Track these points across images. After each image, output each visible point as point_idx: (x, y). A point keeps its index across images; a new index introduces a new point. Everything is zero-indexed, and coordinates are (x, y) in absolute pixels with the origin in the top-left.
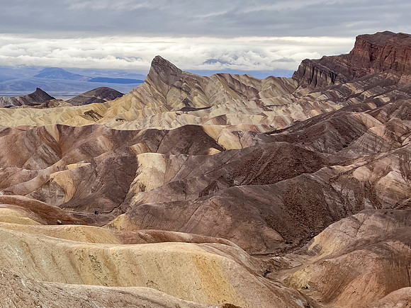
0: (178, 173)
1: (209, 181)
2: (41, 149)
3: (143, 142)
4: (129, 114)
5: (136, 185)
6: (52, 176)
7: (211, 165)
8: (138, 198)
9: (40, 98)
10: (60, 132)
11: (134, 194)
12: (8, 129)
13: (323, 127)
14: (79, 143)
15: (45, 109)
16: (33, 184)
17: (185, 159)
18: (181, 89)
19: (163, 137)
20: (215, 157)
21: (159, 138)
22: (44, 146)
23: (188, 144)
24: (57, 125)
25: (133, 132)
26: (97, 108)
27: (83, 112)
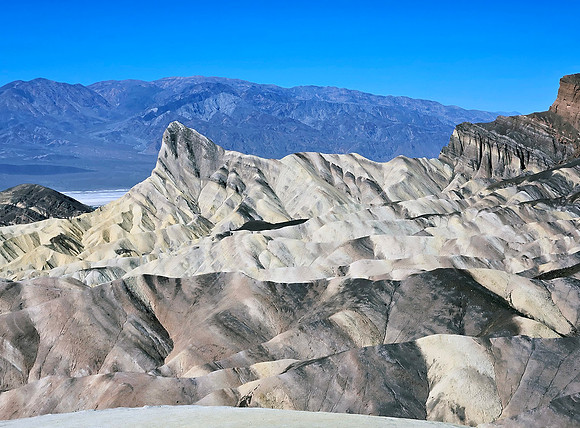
3: (355, 308)
5: (439, 406)
10: (154, 290)
18: (223, 184)
19: (391, 295)
21: (385, 298)
22: (135, 322)
23: (456, 309)
24: (145, 276)
25: (314, 287)
26: (68, 230)
27: (45, 239)
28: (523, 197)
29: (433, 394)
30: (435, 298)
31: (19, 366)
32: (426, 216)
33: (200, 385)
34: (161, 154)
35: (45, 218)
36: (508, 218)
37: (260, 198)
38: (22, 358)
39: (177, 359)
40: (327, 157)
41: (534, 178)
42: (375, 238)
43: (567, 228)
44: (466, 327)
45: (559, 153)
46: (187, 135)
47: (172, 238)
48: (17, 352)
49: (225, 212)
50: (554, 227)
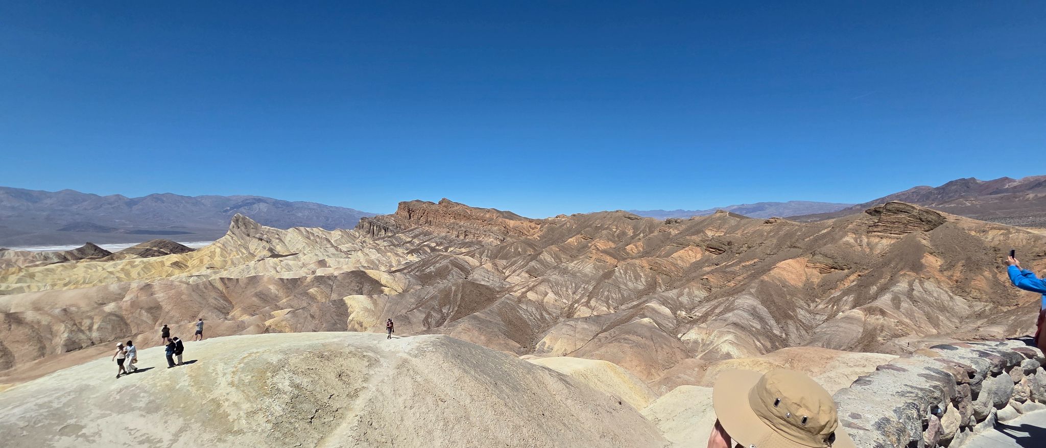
0: (386, 308)
1: (425, 312)
2: (212, 301)
3: (318, 287)
4: (218, 262)
5: (352, 322)
6: (267, 323)
13: (447, 267)
17: (387, 297)
18: (262, 240)
21: (331, 283)
22: (214, 298)
23: (360, 285)
24: (220, 278)
25: (301, 280)
26: (180, 259)
27: (168, 263)
28: (385, 244)
29: (350, 318)
30: (352, 281)
31: (150, 322)
32: (349, 251)
33: (246, 323)
34: (231, 227)
35: (167, 254)
36: (380, 252)
37: (279, 245)
38: (152, 318)
39: (236, 312)
40: (308, 229)
41: (389, 237)
42: (326, 260)
43: (401, 255)
44: (363, 292)
45: (398, 229)
46: (244, 219)
47: (235, 262)
48: (149, 315)
49: (262, 251)
50: (397, 255)
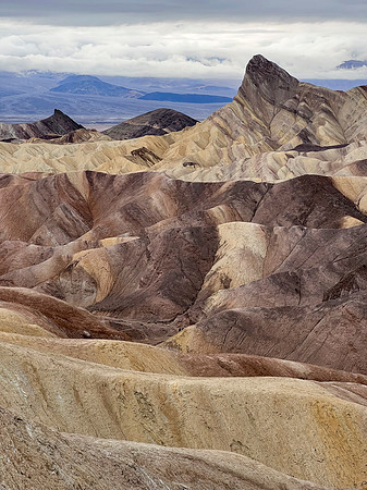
0: (288, 259)
2: (59, 211)
3: (229, 204)
4: (206, 155)
5: (214, 277)
6: (76, 257)
7: (346, 246)
8: (218, 299)
9: (60, 127)
10: (91, 183)
11: (211, 293)
12: (7, 176)
14: (122, 202)
15: (69, 145)
16: (45, 268)
17: (300, 234)
18: (295, 112)
19: (263, 195)
20: (354, 232)
21: (257, 197)
22: (64, 207)
23: (306, 208)
24: (87, 171)
25: (211, 186)
26: (153, 145)
29: (214, 268)
37: (321, 124)
47: (236, 155)
